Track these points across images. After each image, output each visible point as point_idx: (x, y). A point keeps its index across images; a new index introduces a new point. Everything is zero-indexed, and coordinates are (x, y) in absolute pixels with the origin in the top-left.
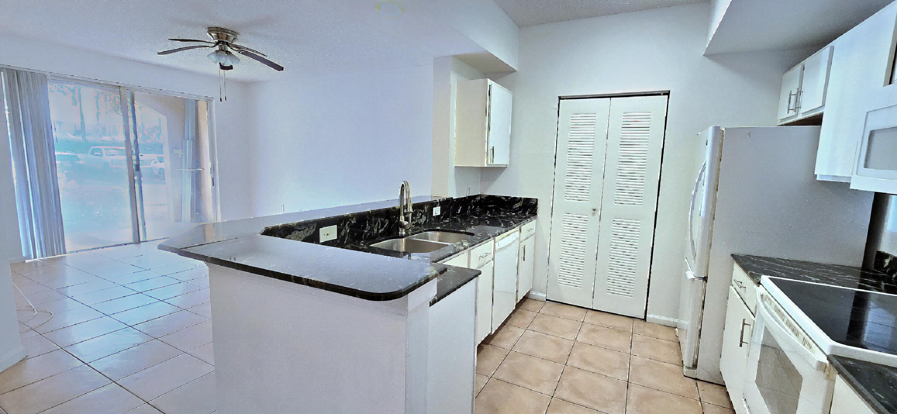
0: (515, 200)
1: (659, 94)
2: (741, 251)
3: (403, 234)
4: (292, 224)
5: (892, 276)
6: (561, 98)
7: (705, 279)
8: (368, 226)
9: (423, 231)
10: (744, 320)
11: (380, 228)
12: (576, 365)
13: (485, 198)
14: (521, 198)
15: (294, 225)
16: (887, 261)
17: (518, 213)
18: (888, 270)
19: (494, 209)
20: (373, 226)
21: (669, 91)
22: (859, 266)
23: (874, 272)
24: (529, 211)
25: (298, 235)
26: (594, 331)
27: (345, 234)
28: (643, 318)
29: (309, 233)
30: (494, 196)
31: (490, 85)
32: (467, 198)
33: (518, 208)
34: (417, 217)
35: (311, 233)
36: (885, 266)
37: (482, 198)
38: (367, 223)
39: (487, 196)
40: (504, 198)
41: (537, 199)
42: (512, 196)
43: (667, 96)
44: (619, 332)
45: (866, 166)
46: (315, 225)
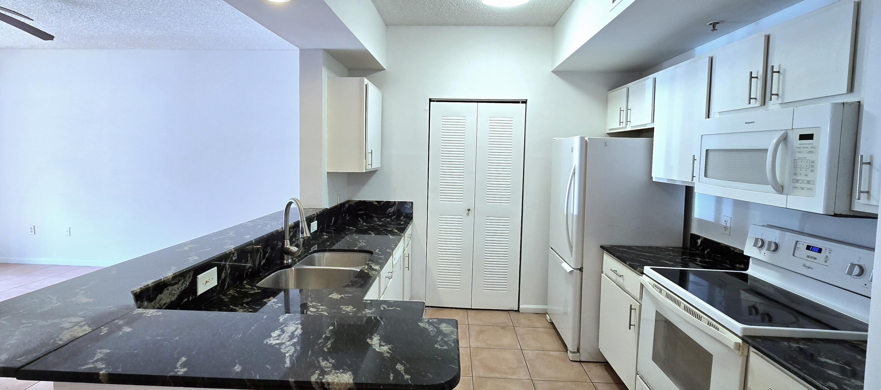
0: (388, 204)
1: (518, 102)
2: (606, 243)
3: (290, 262)
4: (166, 279)
5: (704, 252)
6: (432, 100)
7: (581, 270)
8: (250, 259)
9: (309, 254)
10: (631, 306)
11: (261, 259)
12: (481, 374)
13: (354, 204)
14: (395, 202)
15: (168, 279)
16: (699, 241)
17: (393, 218)
18: (700, 248)
19: (365, 216)
20: (255, 258)
21: (527, 100)
22: (680, 246)
23: (690, 250)
24: (404, 215)
25: (171, 291)
26: (481, 332)
27: (225, 277)
28: (517, 309)
29: (185, 285)
30: (365, 201)
31: (366, 85)
32: (339, 206)
33: (392, 213)
34: (297, 238)
35: (186, 285)
36: (698, 245)
37: (350, 204)
38: (248, 257)
39: (356, 202)
40: (376, 203)
41: (412, 203)
42: (385, 200)
43: (525, 104)
44: (502, 328)
45: (706, 176)
46: (192, 273)
